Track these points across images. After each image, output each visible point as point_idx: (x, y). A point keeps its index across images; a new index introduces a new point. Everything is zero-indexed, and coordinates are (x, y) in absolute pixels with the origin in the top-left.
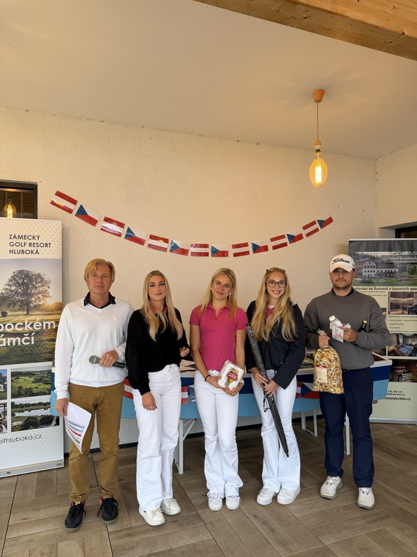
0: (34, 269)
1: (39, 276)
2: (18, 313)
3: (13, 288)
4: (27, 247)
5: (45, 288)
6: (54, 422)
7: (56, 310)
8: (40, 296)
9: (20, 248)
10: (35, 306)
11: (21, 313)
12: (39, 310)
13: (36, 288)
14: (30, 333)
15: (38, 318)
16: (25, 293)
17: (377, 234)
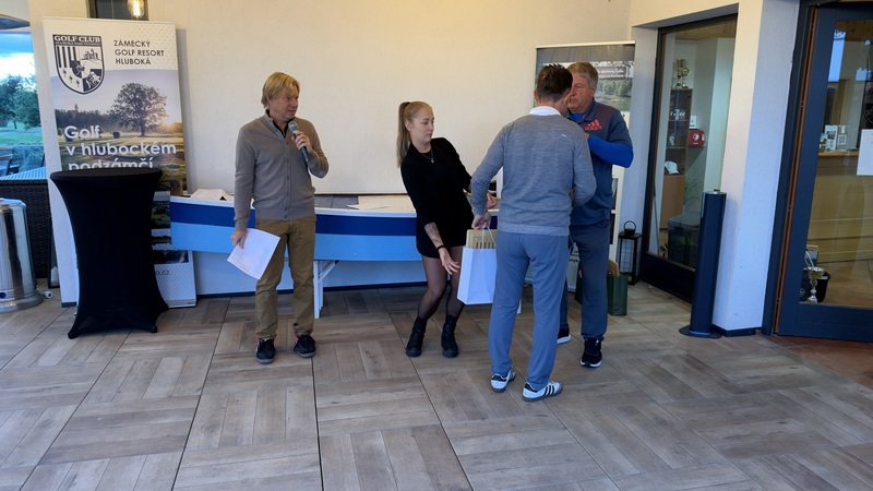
0: (146, 83)
1: (152, 90)
2: (132, 134)
3: (124, 105)
4: (135, 56)
5: (161, 105)
6: (182, 259)
7: (176, 132)
8: (156, 115)
9: (128, 57)
10: (151, 127)
11: (136, 134)
12: (156, 131)
13: (150, 105)
14: (148, 157)
15: (156, 141)
16: (138, 111)
17: (629, 36)
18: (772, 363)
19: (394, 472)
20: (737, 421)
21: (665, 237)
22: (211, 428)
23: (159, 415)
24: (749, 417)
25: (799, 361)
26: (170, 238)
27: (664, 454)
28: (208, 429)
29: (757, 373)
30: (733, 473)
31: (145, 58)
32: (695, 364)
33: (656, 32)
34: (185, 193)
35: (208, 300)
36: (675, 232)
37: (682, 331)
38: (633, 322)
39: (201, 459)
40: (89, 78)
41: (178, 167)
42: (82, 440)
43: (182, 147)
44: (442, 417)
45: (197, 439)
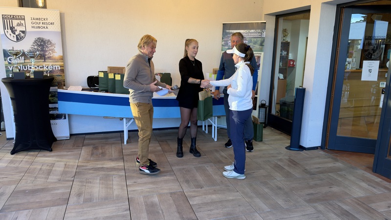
0: (46, 37)
1: (49, 41)
2: (40, 61)
3: (36, 47)
4: (41, 25)
5: (53, 47)
6: (63, 118)
7: (60, 60)
8: (50, 52)
9: (37, 25)
10: (48, 57)
12: (51, 59)
13: (48, 47)
14: (47, 71)
16: (42, 50)
17: (263, 19)
18: (326, 161)
19: (163, 213)
20: (311, 187)
21: (279, 106)
22: (79, 195)
23: (54, 189)
24: (316, 185)
25: (337, 161)
26: (58, 108)
27: (280, 202)
28: (77, 195)
29: (319, 166)
30: (310, 210)
31: (45, 26)
32: (293, 163)
33: (275, 17)
34: (64, 87)
35: (75, 136)
36: (283, 104)
37: (287, 148)
38: (265, 144)
39: (75, 209)
40: (19, 35)
41: (61, 76)
42: (19, 201)
43: (63, 67)
44: (184, 188)
45: (73, 200)
